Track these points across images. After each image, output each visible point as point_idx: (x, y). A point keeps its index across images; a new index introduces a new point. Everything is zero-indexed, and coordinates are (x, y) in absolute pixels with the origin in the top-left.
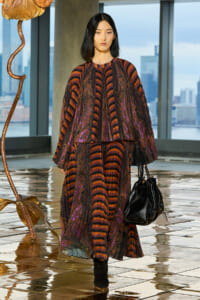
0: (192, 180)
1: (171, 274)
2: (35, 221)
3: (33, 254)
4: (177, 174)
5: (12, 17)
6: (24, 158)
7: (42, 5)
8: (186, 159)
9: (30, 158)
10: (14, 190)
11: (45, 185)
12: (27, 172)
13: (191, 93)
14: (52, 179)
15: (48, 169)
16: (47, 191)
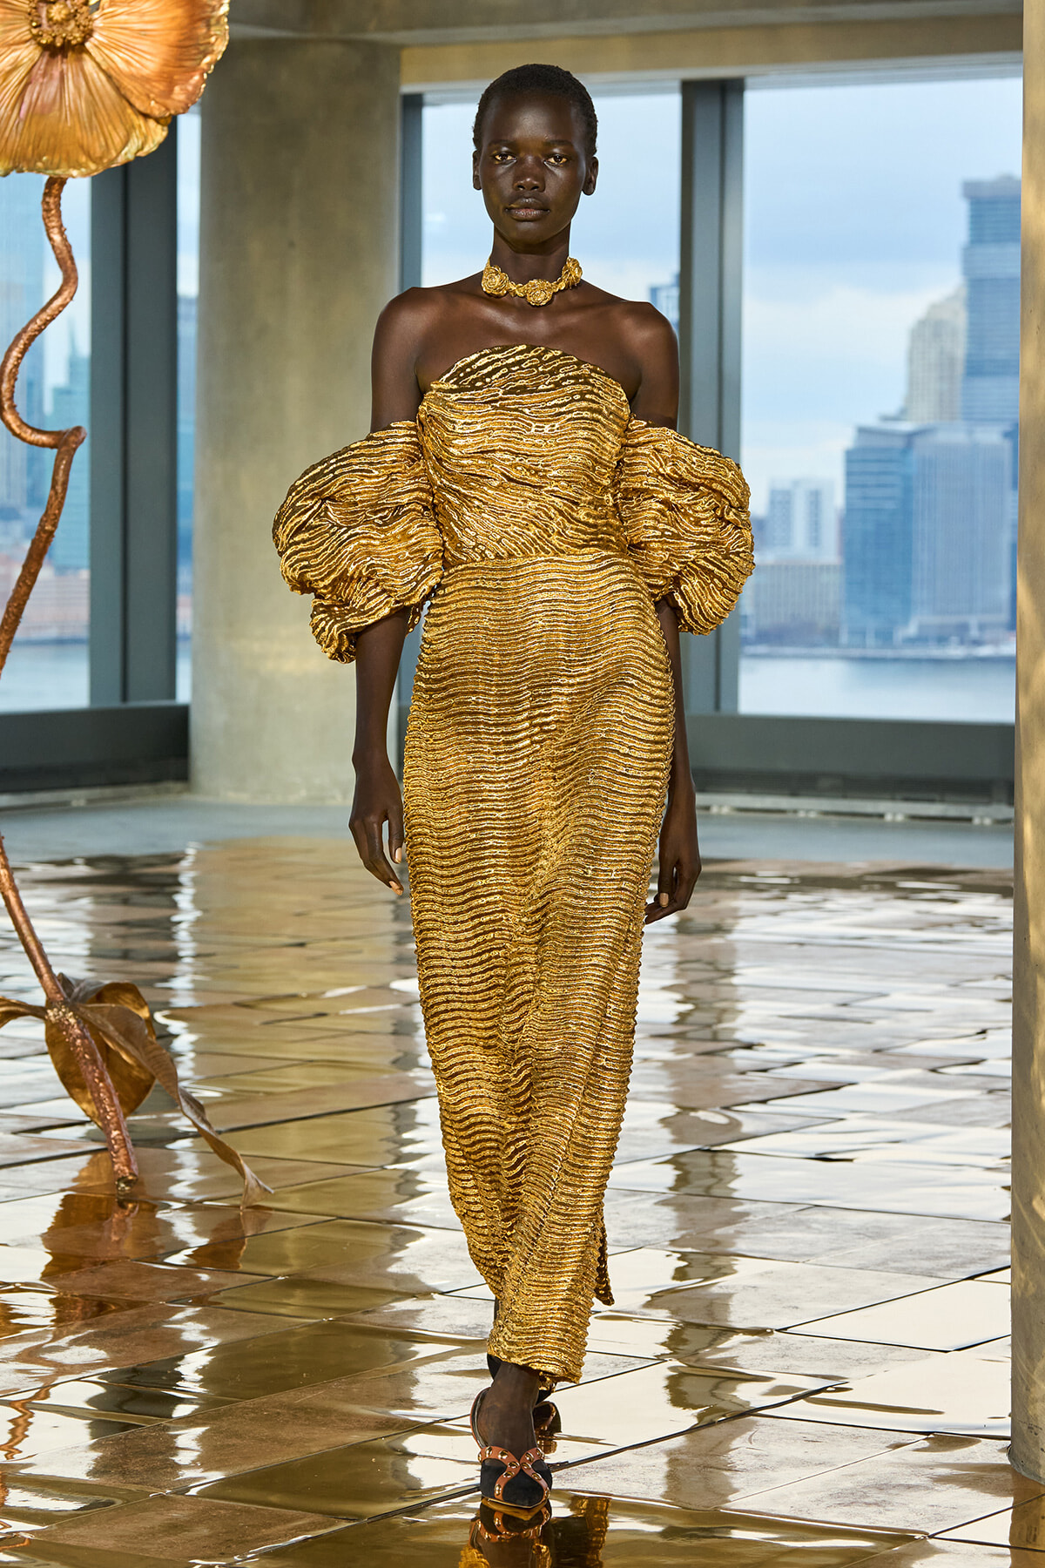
0: (840, 900)
1: (761, 1332)
2: (134, 1093)
3: (127, 1247)
4: (768, 874)
5: (19, 163)
6: (63, 808)
7: (155, 108)
8: (808, 806)
9: (93, 807)
10: (36, 954)
11: (166, 929)
12: (81, 870)
13: (815, 499)
14: (197, 901)
15: (176, 859)
16: (174, 957)
